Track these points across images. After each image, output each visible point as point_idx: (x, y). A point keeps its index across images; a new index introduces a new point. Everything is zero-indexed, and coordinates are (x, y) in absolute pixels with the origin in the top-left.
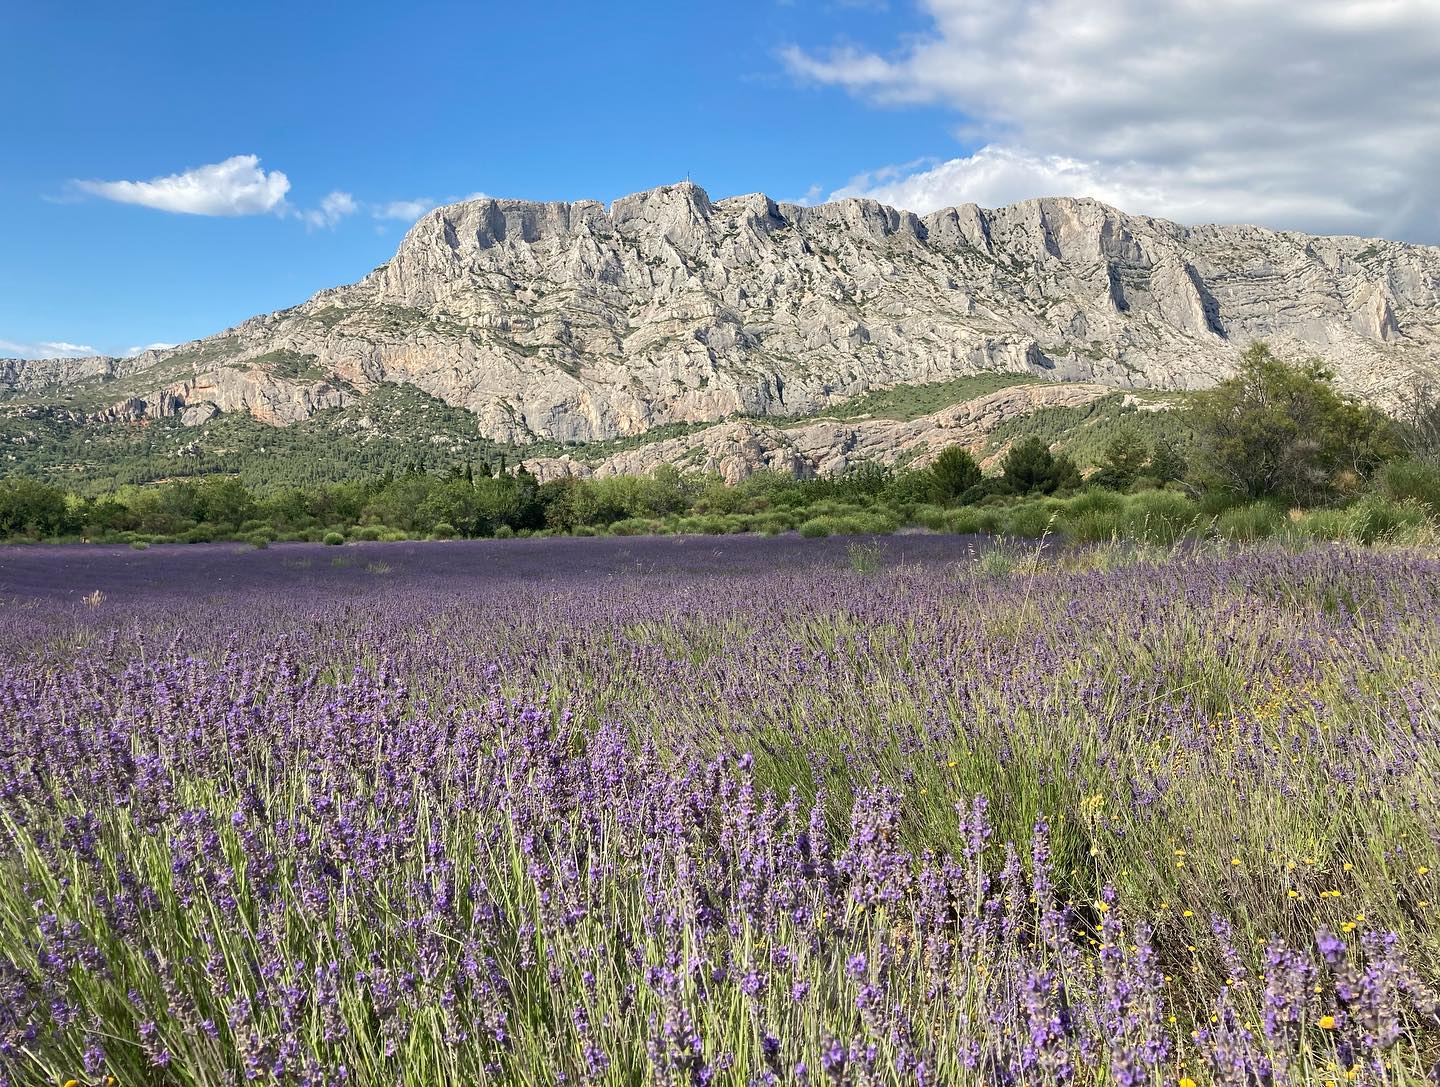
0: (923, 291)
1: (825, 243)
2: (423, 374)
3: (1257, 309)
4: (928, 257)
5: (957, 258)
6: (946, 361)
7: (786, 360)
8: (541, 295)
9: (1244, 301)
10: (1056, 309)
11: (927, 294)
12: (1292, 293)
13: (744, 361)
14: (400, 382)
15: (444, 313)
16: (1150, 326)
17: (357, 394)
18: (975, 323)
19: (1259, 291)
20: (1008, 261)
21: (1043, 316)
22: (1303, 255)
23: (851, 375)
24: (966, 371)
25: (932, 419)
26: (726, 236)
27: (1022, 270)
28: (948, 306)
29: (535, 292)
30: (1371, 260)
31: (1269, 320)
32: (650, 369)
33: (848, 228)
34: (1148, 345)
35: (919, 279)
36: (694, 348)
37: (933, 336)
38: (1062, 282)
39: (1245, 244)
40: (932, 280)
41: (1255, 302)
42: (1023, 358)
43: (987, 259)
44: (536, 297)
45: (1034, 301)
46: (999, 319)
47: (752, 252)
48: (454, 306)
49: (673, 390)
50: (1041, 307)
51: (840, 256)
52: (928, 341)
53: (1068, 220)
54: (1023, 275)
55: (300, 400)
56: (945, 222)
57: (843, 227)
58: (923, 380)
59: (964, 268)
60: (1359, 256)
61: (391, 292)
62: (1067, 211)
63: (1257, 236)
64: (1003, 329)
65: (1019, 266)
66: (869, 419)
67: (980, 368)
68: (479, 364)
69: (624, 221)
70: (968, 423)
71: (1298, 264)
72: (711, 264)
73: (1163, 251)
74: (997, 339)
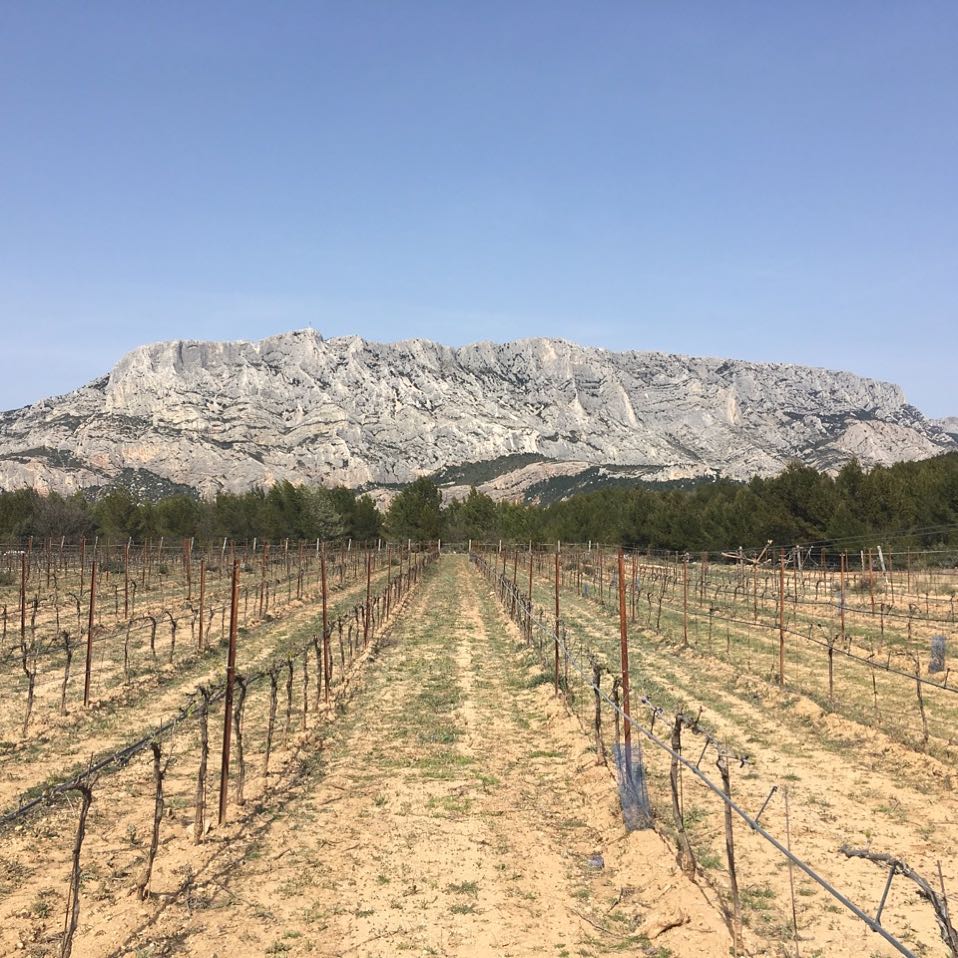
0: (467, 400)
1: (401, 368)
2: (153, 462)
3: (664, 406)
4: (465, 377)
5: (483, 376)
6: (491, 447)
7: (392, 447)
8: (225, 406)
9: (654, 401)
10: (547, 410)
11: (470, 403)
12: (682, 396)
13: (369, 449)
14: (136, 468)
15: (161, 420)
16: (602, 420)
17: (107, 476)
18: (503, 422)
19: (663, 395)
20: (514, 379)
21: (539, 415)
22: (687, 372)
23: (434, 456)
24: (502, 454)
25: (492, 485)
26: (339, 364)
27: (522, 385)
28: (485, 411)
29: (220, 404)
30: (726, 372)
31: (670, 413)
32: (310, 456)
33: (414, 358)
34: (603, 432)
35: (464, 392)
36: (337, 442)
37: (480, 431)
38: (548, 393)
39: (653, 362)
40: (471, 393)
41: (661, 402)
42: (534, 443)
43: (501, 377)
44: (221, 408)
45: (532, 405)
46: (516, 419)
47: (357, 375)
48: (167, 416)
49: (327, 469)
50: (537, 409)
51: (413, 377)
52: (477, 434)
53: (547, 352)
54: (524, 388)
55: (71, 482)
56: (473, 353)
57: (411, 357)
58: (478, 459)
59: (489, 384)
60: (719, 369)
61: (117, 405)
62: (547, 346)
63: (659, 358)
64: (520, 425)
65: (522, 382)
66: (454, 485)
67: (510, 451)
68: (194, 455)
69: (268, 354)
70: (513, 486)
71: (685, 377)
72: (333, 384)
73: (605, 371)
74: (518, 432)
